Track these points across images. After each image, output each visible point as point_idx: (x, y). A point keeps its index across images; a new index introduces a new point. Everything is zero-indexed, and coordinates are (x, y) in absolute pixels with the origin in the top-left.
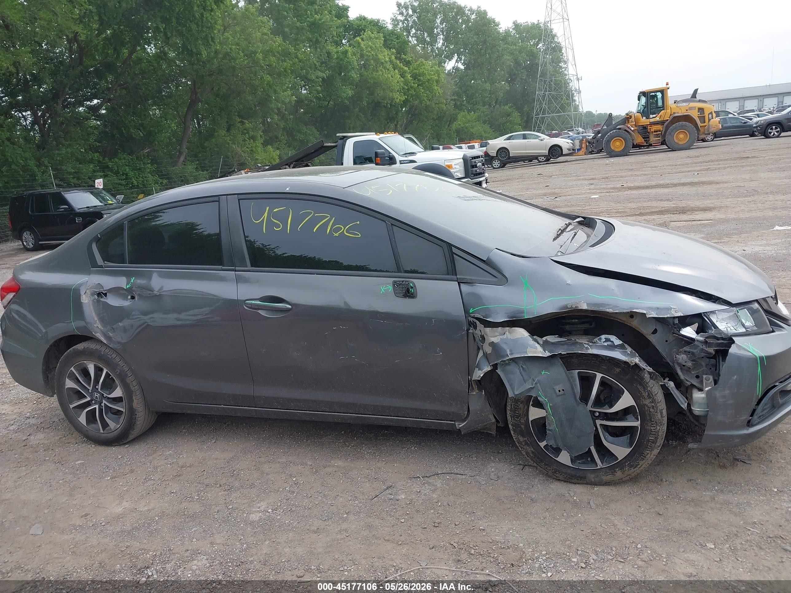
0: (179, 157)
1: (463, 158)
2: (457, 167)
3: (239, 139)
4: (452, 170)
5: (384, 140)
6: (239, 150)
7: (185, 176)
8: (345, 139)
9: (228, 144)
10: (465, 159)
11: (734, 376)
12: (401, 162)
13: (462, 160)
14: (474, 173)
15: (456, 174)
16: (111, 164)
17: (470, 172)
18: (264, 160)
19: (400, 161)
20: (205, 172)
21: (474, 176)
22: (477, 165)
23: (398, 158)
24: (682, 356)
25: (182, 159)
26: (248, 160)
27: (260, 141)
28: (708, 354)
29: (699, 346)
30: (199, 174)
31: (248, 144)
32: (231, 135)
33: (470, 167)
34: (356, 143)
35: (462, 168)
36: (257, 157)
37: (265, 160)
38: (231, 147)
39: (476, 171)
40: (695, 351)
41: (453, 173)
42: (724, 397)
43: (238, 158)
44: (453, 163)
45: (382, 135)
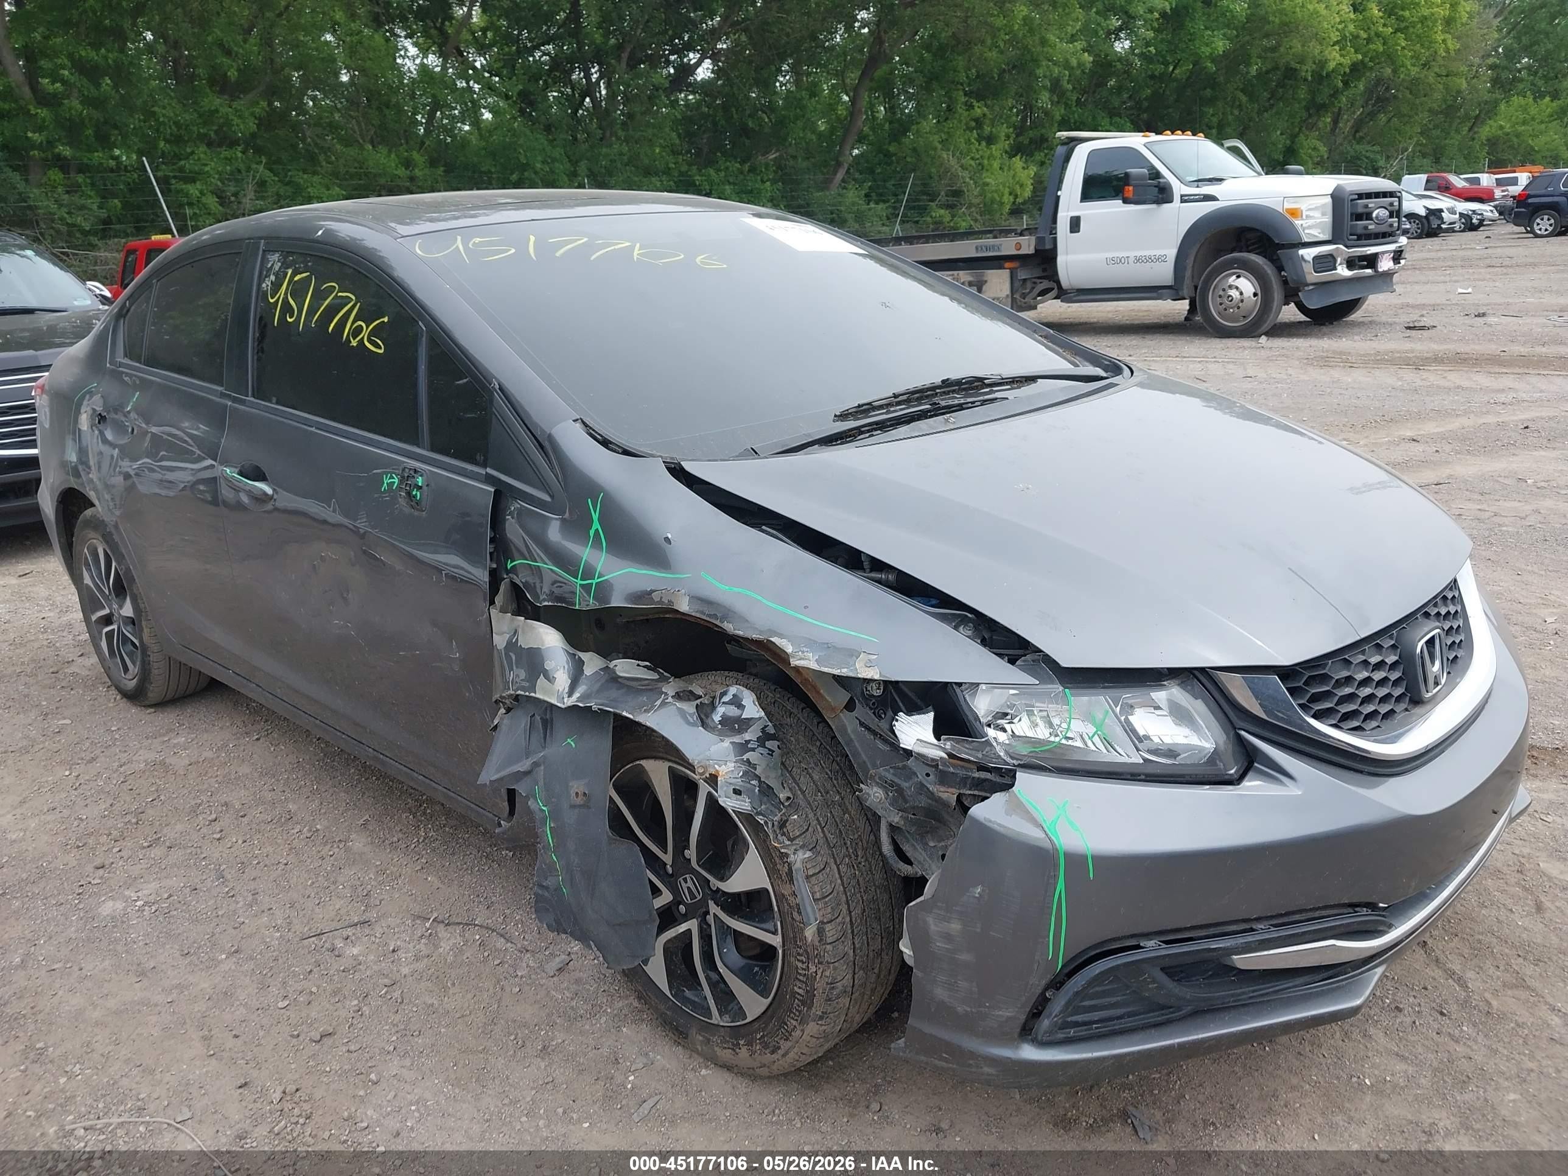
0: (835, 173)
1: (1332, 196)
2: (1317, 214)
3: (958, 140)
4: (1298, 223)
5: (1155, 148)
6: (953, 162)
7: (841, 211)
8: (1071, 144)
9: (935, 149)
10: (1337, 198)
11: (975, 886)
12: (1184, 199)
13: (1329, 200)
14: (1360, 231)
15: (1307, 231)
16: (699, 178)
17: (1347, 229)
18: (1001, 187)
19: (1182, 196)
20: (881, 206)
21: (1358, 239)
22: (1371, 213)
23: (1178, 189)
24: (875, 789)
25: (840, 175)
26: (968, 184)
27: (1003, 144)
28: (936, 801)
29: (915, 774)
30: (870, 209)
31: (974, 151)
32: (943, 131)
33: (1347, 217)
34: (1092, 154)
35: (1328, 219)
36: (988, 180)
37: (1004, 186)
38: (939, 157)
39: (1366, 228)
40: (905, 785)
41: (1301, 230)
42: (948, 937)
43: (950, 179)
44: (1303, 206)
45: (1153, 137)
